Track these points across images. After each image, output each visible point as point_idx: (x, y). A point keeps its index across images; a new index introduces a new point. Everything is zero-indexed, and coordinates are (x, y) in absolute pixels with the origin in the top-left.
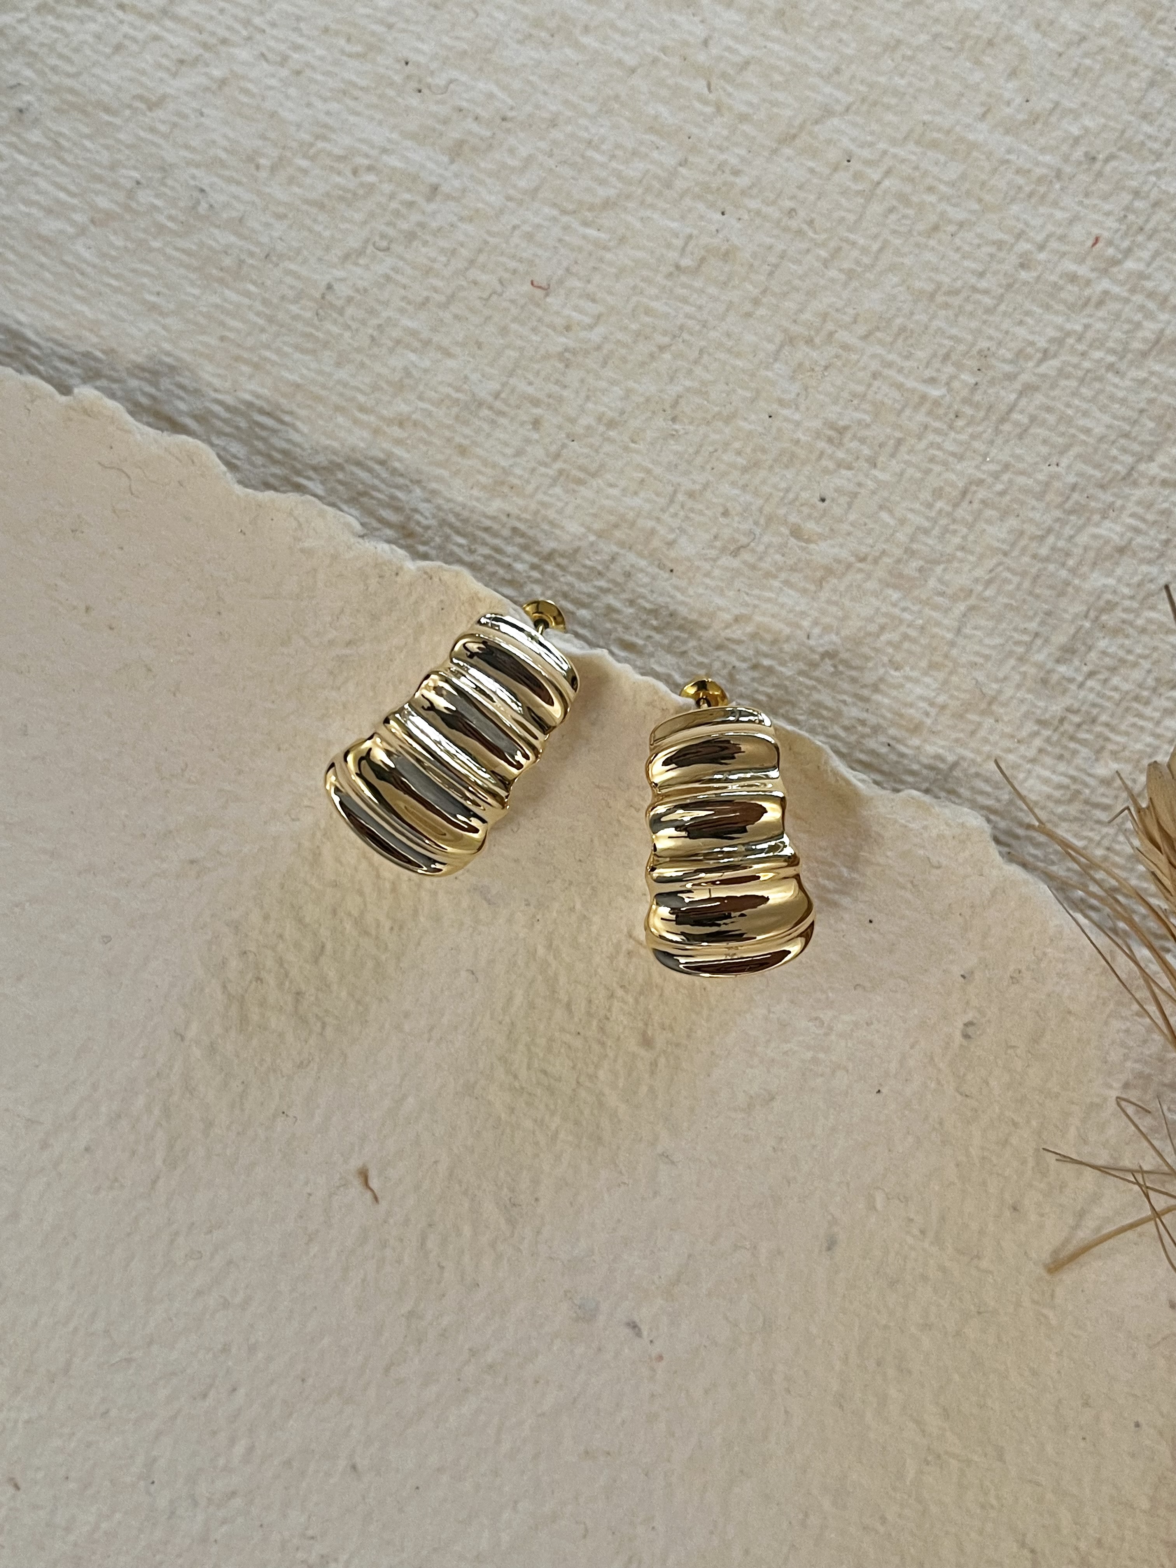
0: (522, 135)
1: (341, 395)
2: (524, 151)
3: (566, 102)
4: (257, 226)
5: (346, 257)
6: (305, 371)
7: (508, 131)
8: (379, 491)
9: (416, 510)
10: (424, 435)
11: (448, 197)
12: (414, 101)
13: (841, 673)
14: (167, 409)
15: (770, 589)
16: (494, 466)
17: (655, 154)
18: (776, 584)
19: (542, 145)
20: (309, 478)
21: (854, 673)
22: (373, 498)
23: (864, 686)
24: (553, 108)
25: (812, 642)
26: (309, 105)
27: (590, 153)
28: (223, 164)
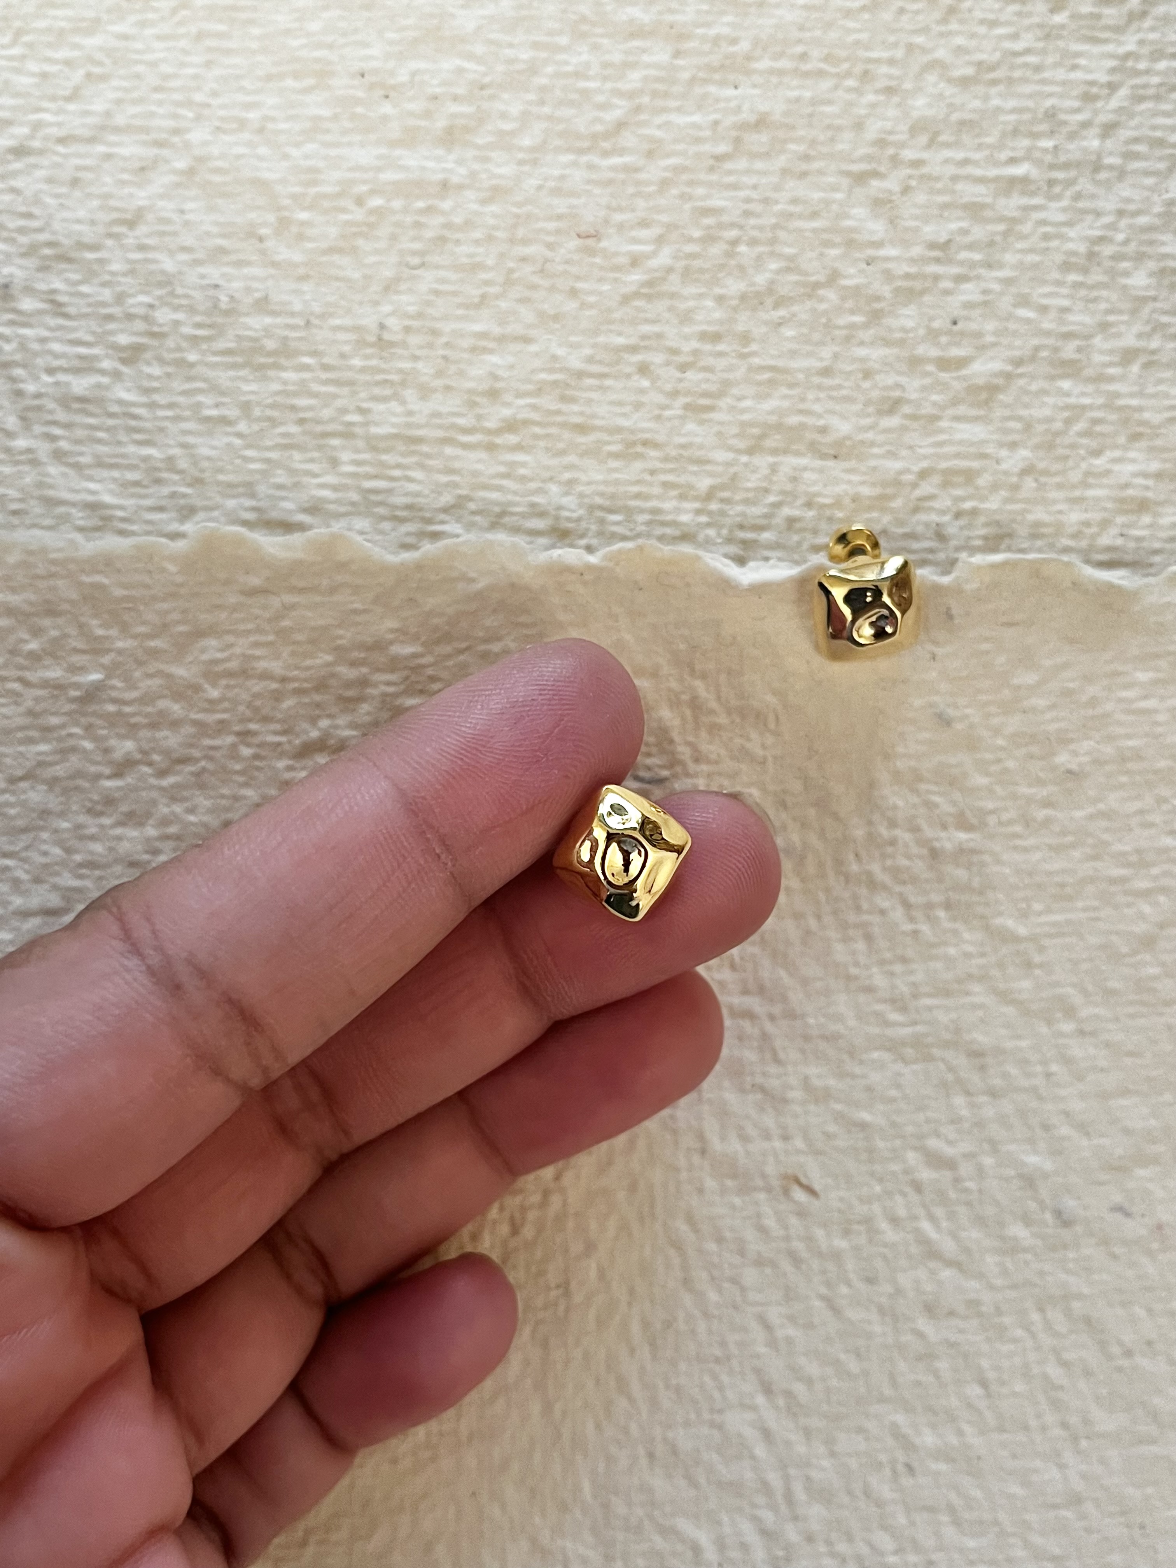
0: (506, 96)
1: (440, 427)
2: (515, 109)
3: (536, 46)
4: (285, 297)
5: (387, 289)
6: (394, 420)
7: (492, 97)
8: (517, 504)
9: (560, 508)
10: (537, 430)
11: (461, 187)
12: (387, 108)
13: (1045, 484)
14: (274, 515)
15: (942, 431)
16: (619, 430)
17: (646, 58)
18: (944, 424)
19: (531, 97)
20: (442, 522)
21: (1057, 479)
22: (513, 514)
23: (1074, 487)
24: (524, 56)
25: (1004, 466)
26: (286, 157)
27: (582, 84)
28: (223, 251)
